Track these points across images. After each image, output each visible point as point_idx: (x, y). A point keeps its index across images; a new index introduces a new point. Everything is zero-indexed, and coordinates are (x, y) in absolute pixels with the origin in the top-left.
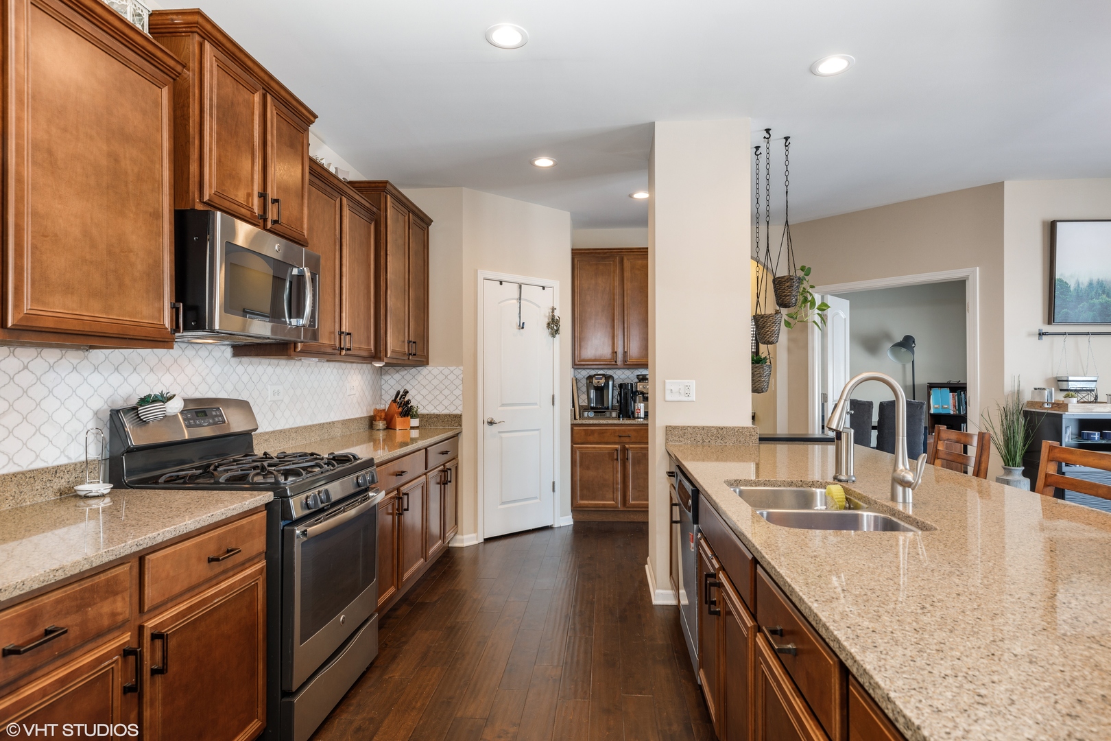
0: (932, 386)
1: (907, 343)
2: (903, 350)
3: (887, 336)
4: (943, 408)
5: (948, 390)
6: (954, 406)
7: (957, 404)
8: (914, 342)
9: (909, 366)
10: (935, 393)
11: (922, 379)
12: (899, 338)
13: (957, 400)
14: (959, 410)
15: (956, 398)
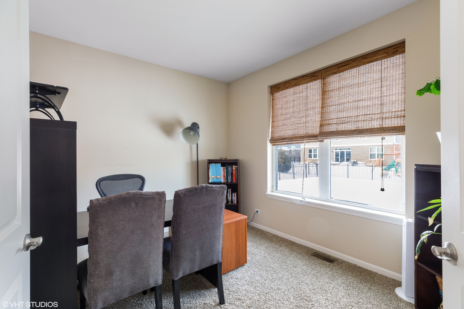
0: (210, 162)
1: (194, 127)
2: (192, 133)
3: (180, 123)
4: (217, 178)
5: (220, 165)
6: (224, 176)
7: (226, 175)
8: (198, 128)
9: (195, 146)
10: (212, 166)
11: (204, 156)
12: (188, 124)
13: (225, 172)
14: (227, 179)
15: (225, 170)
